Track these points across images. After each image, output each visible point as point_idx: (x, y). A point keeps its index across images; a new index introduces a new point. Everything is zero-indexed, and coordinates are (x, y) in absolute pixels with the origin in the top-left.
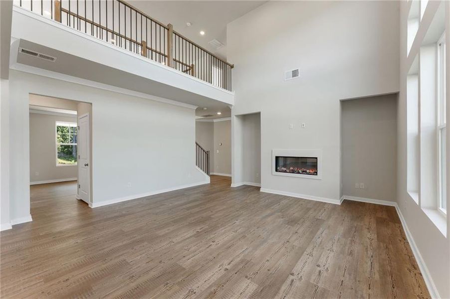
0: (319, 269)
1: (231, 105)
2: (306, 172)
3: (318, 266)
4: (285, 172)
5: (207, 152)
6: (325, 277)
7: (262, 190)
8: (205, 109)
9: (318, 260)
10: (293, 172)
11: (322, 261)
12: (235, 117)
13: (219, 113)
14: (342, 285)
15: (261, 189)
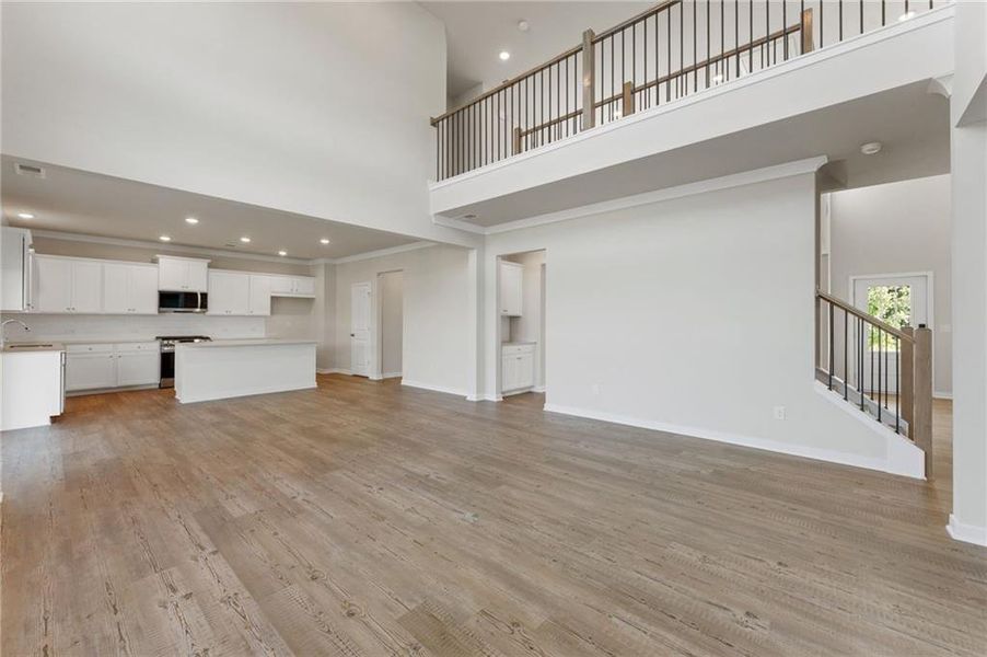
0: (182, 592)
3: (188, 596)
6: (157, 591)
9: (202, 604)
11: (192, 612)
14: (114, 607)
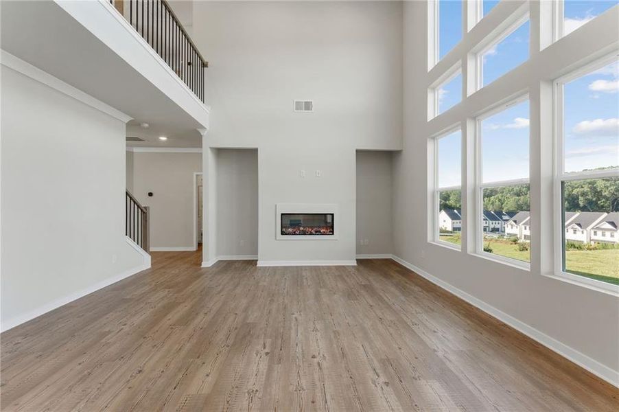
1: (202, 127)
2: (320, 232)
4: (295, 234)
5: (145, 208)
7: (259, 264)
8: (146, 125)
10: (304, 233)
12: (209, 151)
13: (163, 139)
15: (258, 262)
